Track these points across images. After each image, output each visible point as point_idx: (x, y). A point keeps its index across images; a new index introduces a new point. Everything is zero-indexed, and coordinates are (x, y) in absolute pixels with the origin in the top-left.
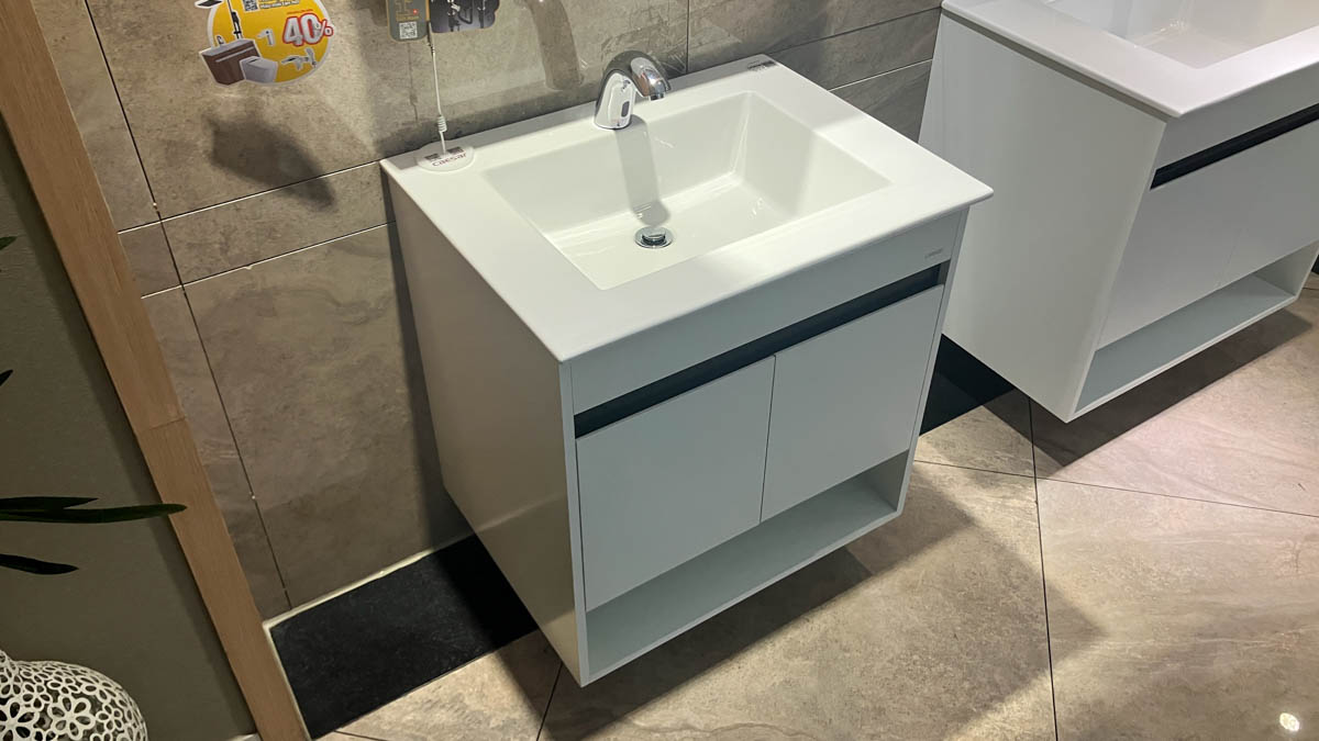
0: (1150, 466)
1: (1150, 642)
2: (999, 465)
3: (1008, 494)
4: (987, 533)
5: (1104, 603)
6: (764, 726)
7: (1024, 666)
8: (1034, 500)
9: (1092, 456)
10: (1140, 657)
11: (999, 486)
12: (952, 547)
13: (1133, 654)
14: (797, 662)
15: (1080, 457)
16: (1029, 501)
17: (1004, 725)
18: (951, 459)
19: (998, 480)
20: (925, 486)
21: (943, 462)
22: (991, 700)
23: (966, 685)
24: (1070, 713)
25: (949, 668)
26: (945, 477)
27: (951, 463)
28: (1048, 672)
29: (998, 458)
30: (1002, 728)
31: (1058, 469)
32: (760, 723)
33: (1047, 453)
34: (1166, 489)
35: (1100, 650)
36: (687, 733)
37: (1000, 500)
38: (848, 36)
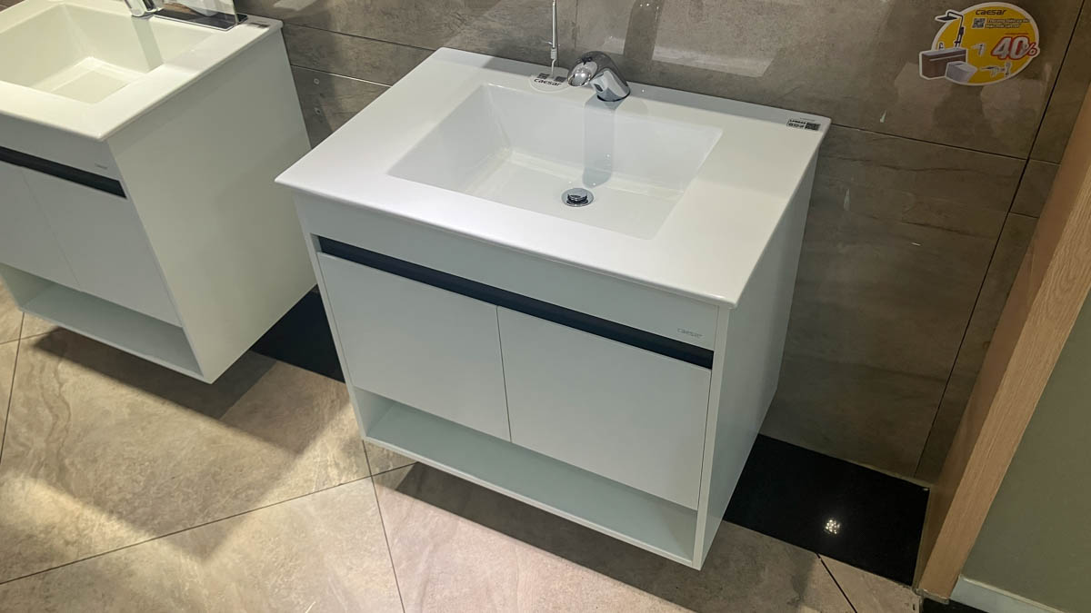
0: (430, 548)
1: (205, 592)
2: (375, 452)
3: (342, 466)
4: (290, 465)
5: (239, 553)
6: (70, 414)
7: (156, 522)
8: (342, 482)
9: (420, 506)
10: (186, 589)
11: (349, 458)
12: (265, 451)
13: (188, 584)
14: (126, 411)
16: (340, 480)
17: (97, 527)
19: (355, 455)
20: (326, 417)
22: (119, 513)
23: (129, 496)
24: (116, 559)
25: (142, 484)
28: (154, 537)
30: (94, 526)
31: (391, 487)
32: (72, 411)
33: (408, 474)
34: (403, 566)
35: (188, 564)
36: (57, 385)
37: (333, 463)
38: (356, 39)
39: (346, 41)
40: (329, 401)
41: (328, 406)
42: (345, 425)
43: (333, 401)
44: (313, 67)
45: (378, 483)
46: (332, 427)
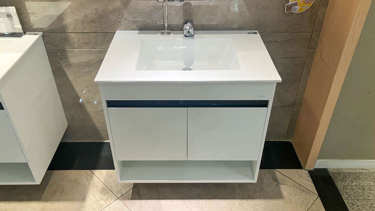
2: (115, 189)
3: (104, 199)
8: (108, 204)
9: (143, 202)
11: (106, 195)
15: (140, 199)
18: (105, 181)
19: (108, 193)
20: (87, 184)
21: (102, 180)
26: (96, 184)
27: (103, 182)
29: (117, 187)
31: (128, 199)
33: (132, 193)
37: (100, 199)
38: (78, 34)
39: (74, 35)
40: (85, 178)
41: (86, 180)
42: (97, 184)
43: (87, 178)
44: (57, 48)
45: (122, 200)
46: (92, 187)
